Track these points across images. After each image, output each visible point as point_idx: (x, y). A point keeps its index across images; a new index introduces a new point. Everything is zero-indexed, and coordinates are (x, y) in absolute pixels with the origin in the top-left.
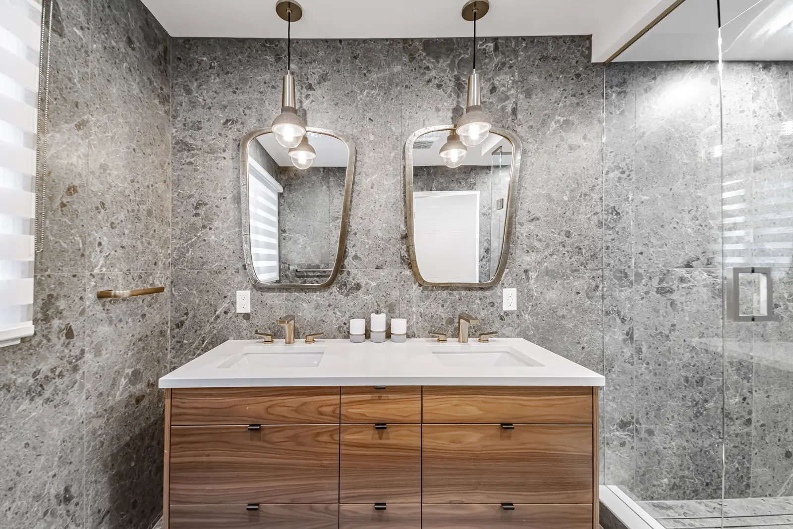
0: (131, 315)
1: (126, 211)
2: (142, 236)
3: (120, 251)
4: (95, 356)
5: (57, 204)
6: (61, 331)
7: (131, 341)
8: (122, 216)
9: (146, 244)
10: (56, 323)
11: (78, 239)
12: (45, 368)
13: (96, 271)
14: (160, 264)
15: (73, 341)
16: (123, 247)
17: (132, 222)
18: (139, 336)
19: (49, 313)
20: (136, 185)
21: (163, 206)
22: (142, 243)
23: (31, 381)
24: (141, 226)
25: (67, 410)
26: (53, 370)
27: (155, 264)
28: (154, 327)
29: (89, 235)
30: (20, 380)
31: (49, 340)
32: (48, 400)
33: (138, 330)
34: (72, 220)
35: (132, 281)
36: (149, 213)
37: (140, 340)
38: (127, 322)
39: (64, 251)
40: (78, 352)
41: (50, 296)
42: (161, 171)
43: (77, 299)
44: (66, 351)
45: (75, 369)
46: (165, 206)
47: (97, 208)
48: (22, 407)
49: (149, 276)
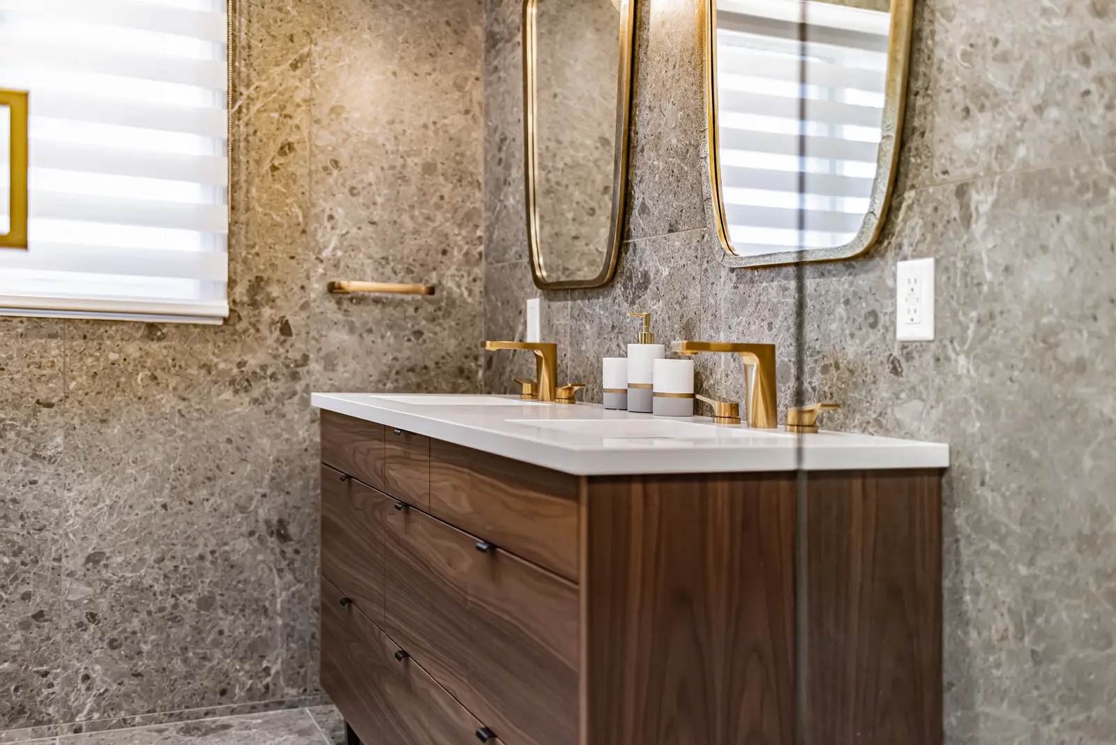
0: (390, 327)
1: (378, 169)
2: (412, 207)
3: (371, 228)
4: (325, 369)
5: (266, 166)
6: (273, 323)
7: (391, 367)
8: (370, 177)
9: (421, 220)
10: (267, 312)
11: (296, 210)
12: (253, 362)
13: (326, 254)
14: (457, 255)
15: (291, 340)
16: (373, 223)
17: (391, 185)
18: (408, 364)
19: (258, 298)
20: (399, 127)
21: (462, 155)
22: (412, 217)
23: (235, 371)
24: (410, 191)
25: (282, 423)
26: (264, 368)
27: (444, 252)
28: (443, 358)
29: (313, 205)
30: (222, 366)
31: (258, 330)
32: (255, 401)
33: (407, 353)
34: (287, 186)
35: (393, 275)
36: (429, 168)
37: (412, 370)
38: (383, 337)
39: (276, 225)
40: (299, 357)
41: (259, 279)
42: (456, 95)
43: (296, 289)
44: (281, 350)
45: (295, 376)
46: (468, 153)
47: (325, 169)
48: (224, 396)
49: (429, 271)
